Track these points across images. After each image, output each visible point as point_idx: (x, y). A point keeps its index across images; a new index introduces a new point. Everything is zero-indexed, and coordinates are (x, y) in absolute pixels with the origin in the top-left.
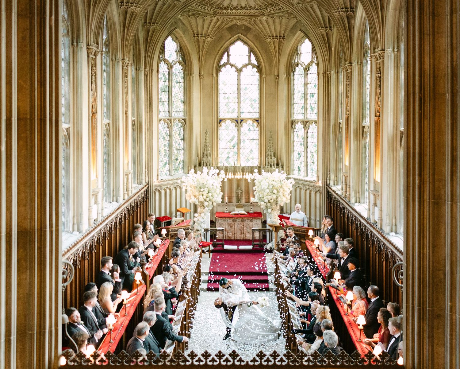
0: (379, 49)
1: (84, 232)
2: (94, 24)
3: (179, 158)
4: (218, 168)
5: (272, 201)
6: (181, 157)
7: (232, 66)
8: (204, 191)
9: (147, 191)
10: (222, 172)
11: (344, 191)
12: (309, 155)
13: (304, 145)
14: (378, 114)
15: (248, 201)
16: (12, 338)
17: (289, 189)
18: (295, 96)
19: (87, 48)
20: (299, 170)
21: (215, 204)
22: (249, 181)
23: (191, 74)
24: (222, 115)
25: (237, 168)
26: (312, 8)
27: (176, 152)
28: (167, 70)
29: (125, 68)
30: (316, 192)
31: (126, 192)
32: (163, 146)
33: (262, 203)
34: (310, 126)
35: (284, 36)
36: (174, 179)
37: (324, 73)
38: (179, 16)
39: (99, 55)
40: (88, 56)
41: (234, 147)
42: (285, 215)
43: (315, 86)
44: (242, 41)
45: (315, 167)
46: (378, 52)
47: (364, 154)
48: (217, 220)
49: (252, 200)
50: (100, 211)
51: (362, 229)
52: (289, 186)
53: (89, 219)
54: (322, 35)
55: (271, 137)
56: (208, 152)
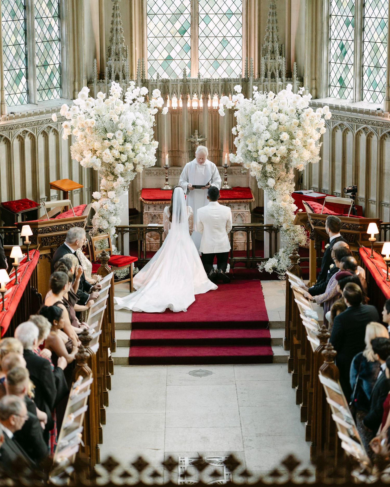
3: (50, 62)
4: (145, 83)
6: (55, 59)
8: (114, 137)
10: (157, 92)
12: (367, 48)
13: (353, 25)
17: (319, 130)
20: (343, 86)
21: (140, 169)
22: (222, 113)
25: (191, 84)
27: (42, 48)
33: (254, 164)
36: (42, 113)
41: (182, 32)
42: (305, 193)
45: (381, 77)
48: (146, 207)
49: (228, 157)
52: (316, 122)
55: (274, 7)
56: (120, 46)
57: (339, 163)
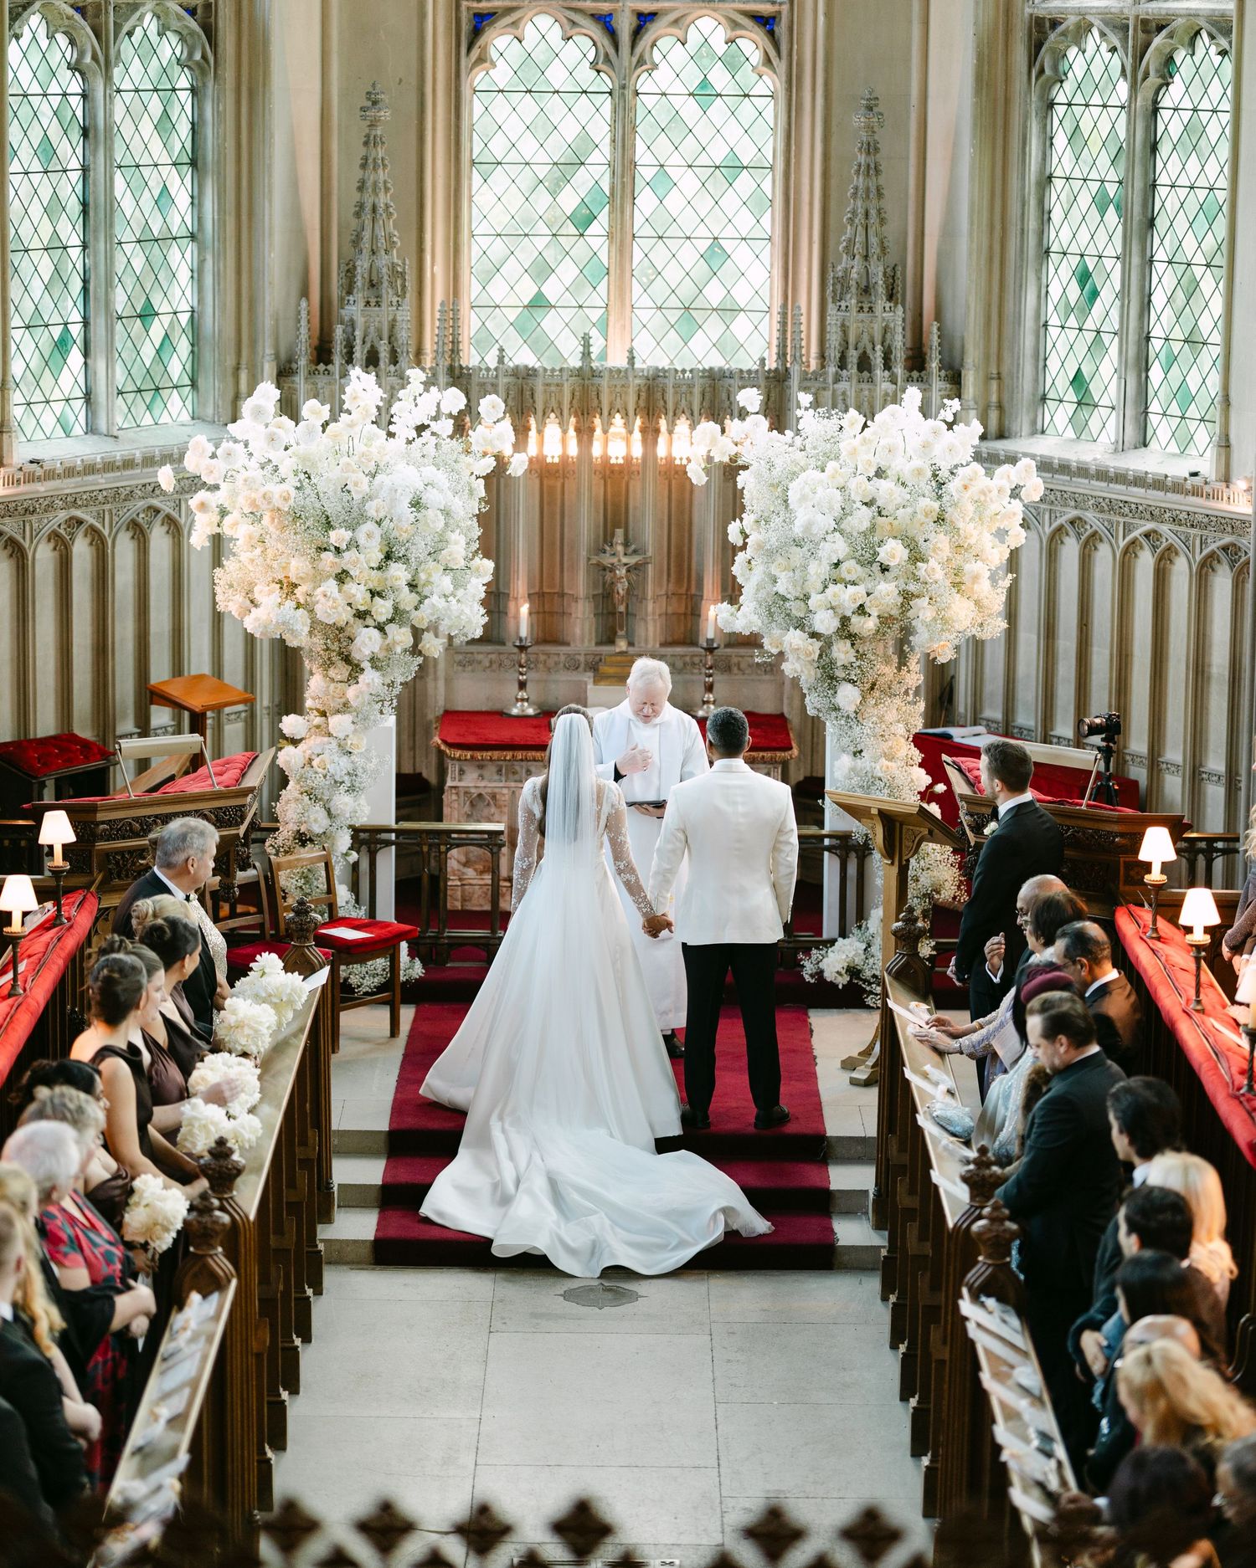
3: (161, 305)
4: (458, 377)
5: (869, 624)
6: (178, 297)
8: (353, 544)
10: (491, 406)
12: (1163, 280)
13: (1122, 210)
17: (1001, 534)
20: (1085, 401)
21: (434, 646)
22: (697, 475)
25: (604, 383)
27: (139, 261)
32: (36, 210)
33: (795, 639)
34: (1178, 57)
36: (129, 464)
41: (583, 220)
42: (959, 734)
48: (452, 769)
49: (718, 617)
52: (996, 510)
55: (871, 148)
56: (383, 261)
57: (1067, 643)
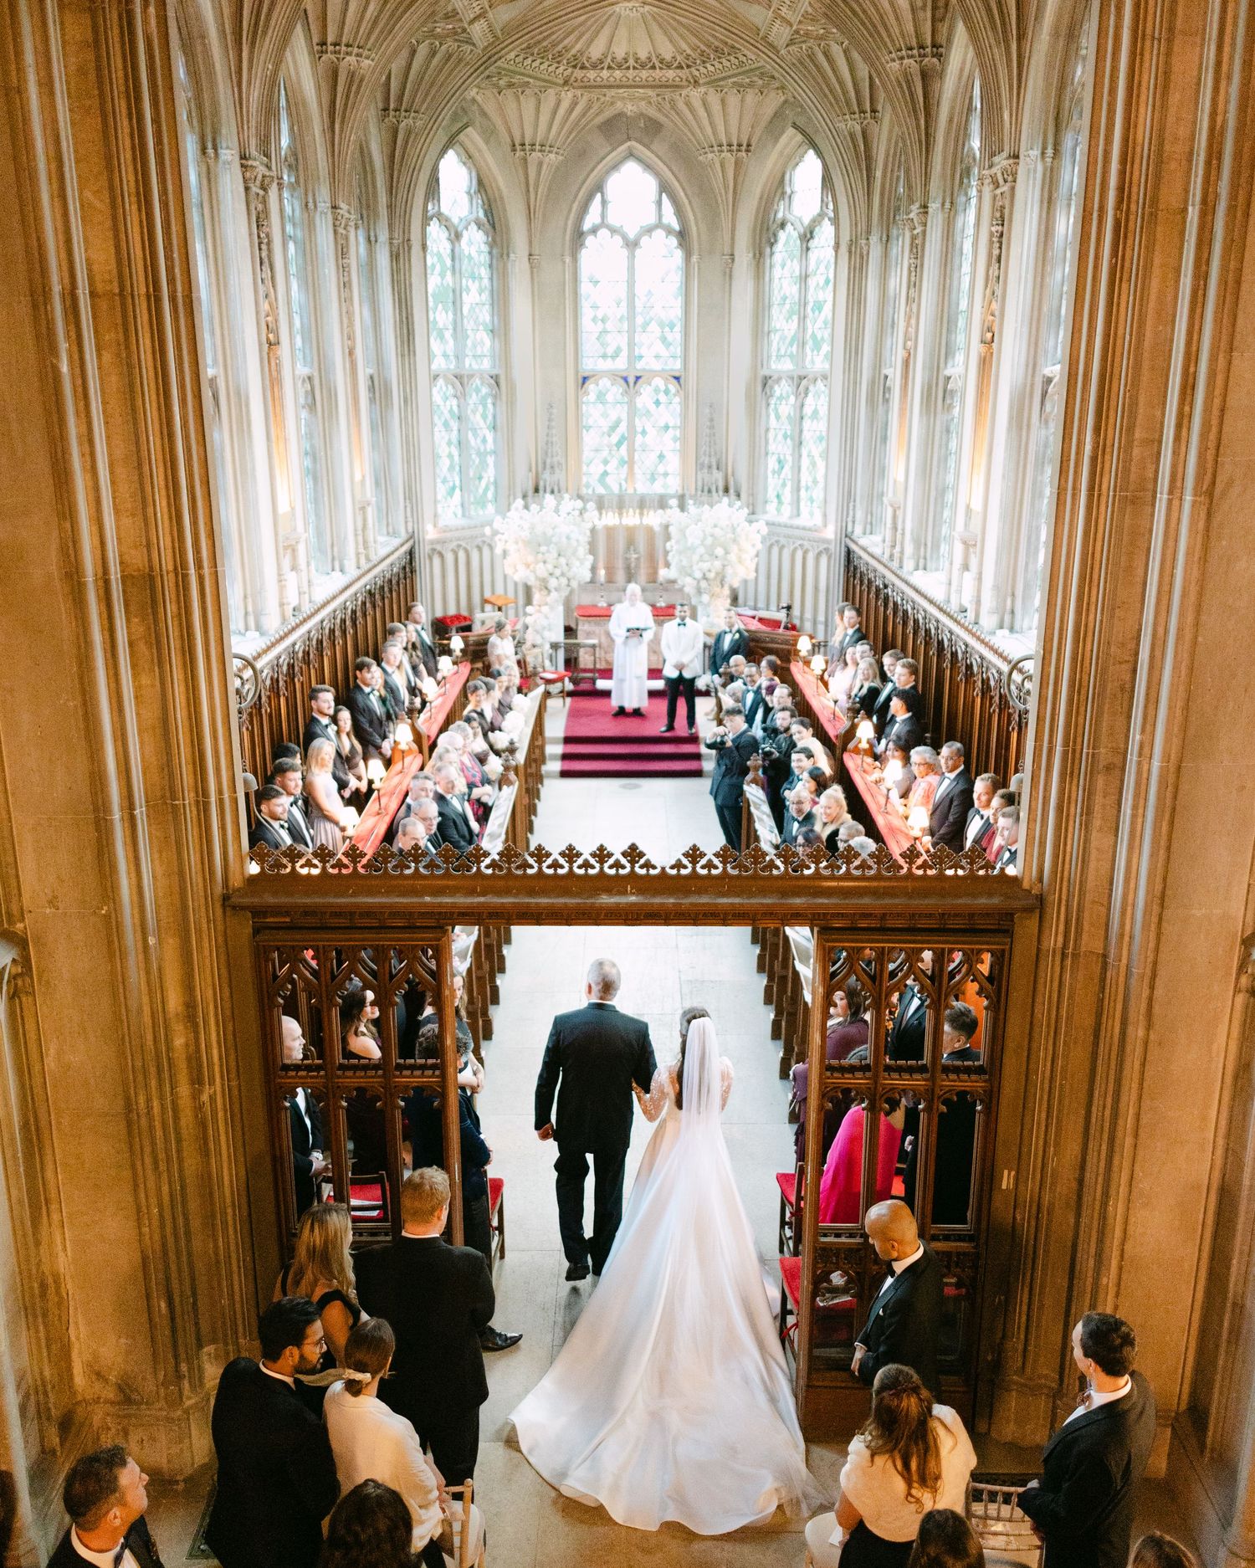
0: (1005, 154)
1: (272, 632)
2: (255, 95)
3: (485, 475)
4: (580, 497)
5: (711, 575)
6: (490, 474)
7: (614, 231)
8: (548, 551)
9: (411, 553)
10: (591, 505)
11: (888, 543)
12: (805, 462)
13: (792, 439)
14: (989, 335)
15: (653, 578)
16: (137, 812)
17: (753, 545)
18: (775, 311)
19: (242, 166)
20: (780, 502)
21: (574, 584)
22: (657, 529)
23: (508, 255)
24: (589, 365)
25: (627, 498)
26: (827, 55)
27: (477, 461)
28: (448, 246)
29: (341, 230)
30: (819, 554)
31: (361, 550)
32: (444, 444)
33: (688, 580)
34: (811, 388)
35: (749, 145)
36: (476, 527)
37: (852, 243)
38: (473, 92)
39: (275, 185)
40: (247, 189)
41: (619, 444)
43: (827, 282)
44: (640, 160)
45: (818, 493)
46: (1001, 161)
47: (943, 450)
48: (581, 623)
49: (663, 574)
50: (306, 589)
51: (928, 631)
52: (752, 537)
53: (282, 605)
54: (852, 136)
55: (712, 420)
56: (555, 459)
57: (774, 581)
